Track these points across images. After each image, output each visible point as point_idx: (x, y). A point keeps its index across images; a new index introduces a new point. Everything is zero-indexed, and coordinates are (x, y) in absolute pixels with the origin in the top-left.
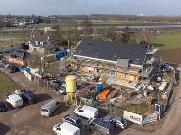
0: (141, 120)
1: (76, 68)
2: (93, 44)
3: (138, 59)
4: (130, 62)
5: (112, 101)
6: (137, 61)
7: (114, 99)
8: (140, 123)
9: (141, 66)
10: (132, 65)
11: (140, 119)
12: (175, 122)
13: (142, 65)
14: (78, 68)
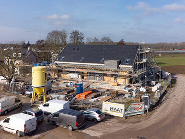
0: (123, 111)
1: (56, 76)
2: (78, 49)
3: (128, 60)
4: (119, 63)
5: (92, 100)
6: (127, 62)
7: (95, 99)
8: (121, 115)
9: (131, 67)
10: (121, 66)
11: (121, 109)
12: (166, 114)
13: (132, 65)
14: (58, 76)
